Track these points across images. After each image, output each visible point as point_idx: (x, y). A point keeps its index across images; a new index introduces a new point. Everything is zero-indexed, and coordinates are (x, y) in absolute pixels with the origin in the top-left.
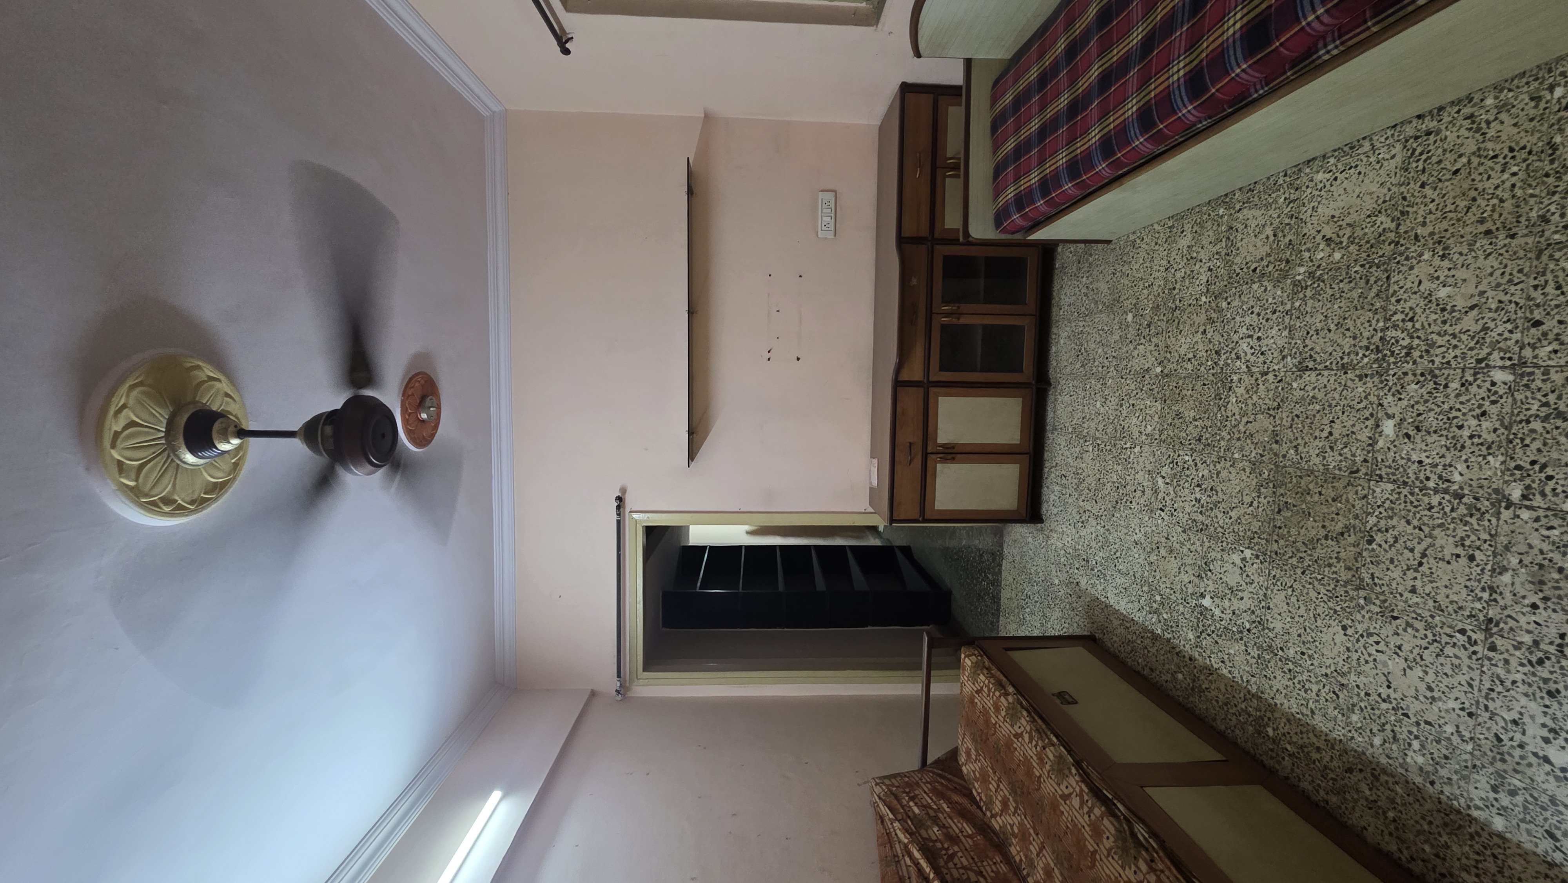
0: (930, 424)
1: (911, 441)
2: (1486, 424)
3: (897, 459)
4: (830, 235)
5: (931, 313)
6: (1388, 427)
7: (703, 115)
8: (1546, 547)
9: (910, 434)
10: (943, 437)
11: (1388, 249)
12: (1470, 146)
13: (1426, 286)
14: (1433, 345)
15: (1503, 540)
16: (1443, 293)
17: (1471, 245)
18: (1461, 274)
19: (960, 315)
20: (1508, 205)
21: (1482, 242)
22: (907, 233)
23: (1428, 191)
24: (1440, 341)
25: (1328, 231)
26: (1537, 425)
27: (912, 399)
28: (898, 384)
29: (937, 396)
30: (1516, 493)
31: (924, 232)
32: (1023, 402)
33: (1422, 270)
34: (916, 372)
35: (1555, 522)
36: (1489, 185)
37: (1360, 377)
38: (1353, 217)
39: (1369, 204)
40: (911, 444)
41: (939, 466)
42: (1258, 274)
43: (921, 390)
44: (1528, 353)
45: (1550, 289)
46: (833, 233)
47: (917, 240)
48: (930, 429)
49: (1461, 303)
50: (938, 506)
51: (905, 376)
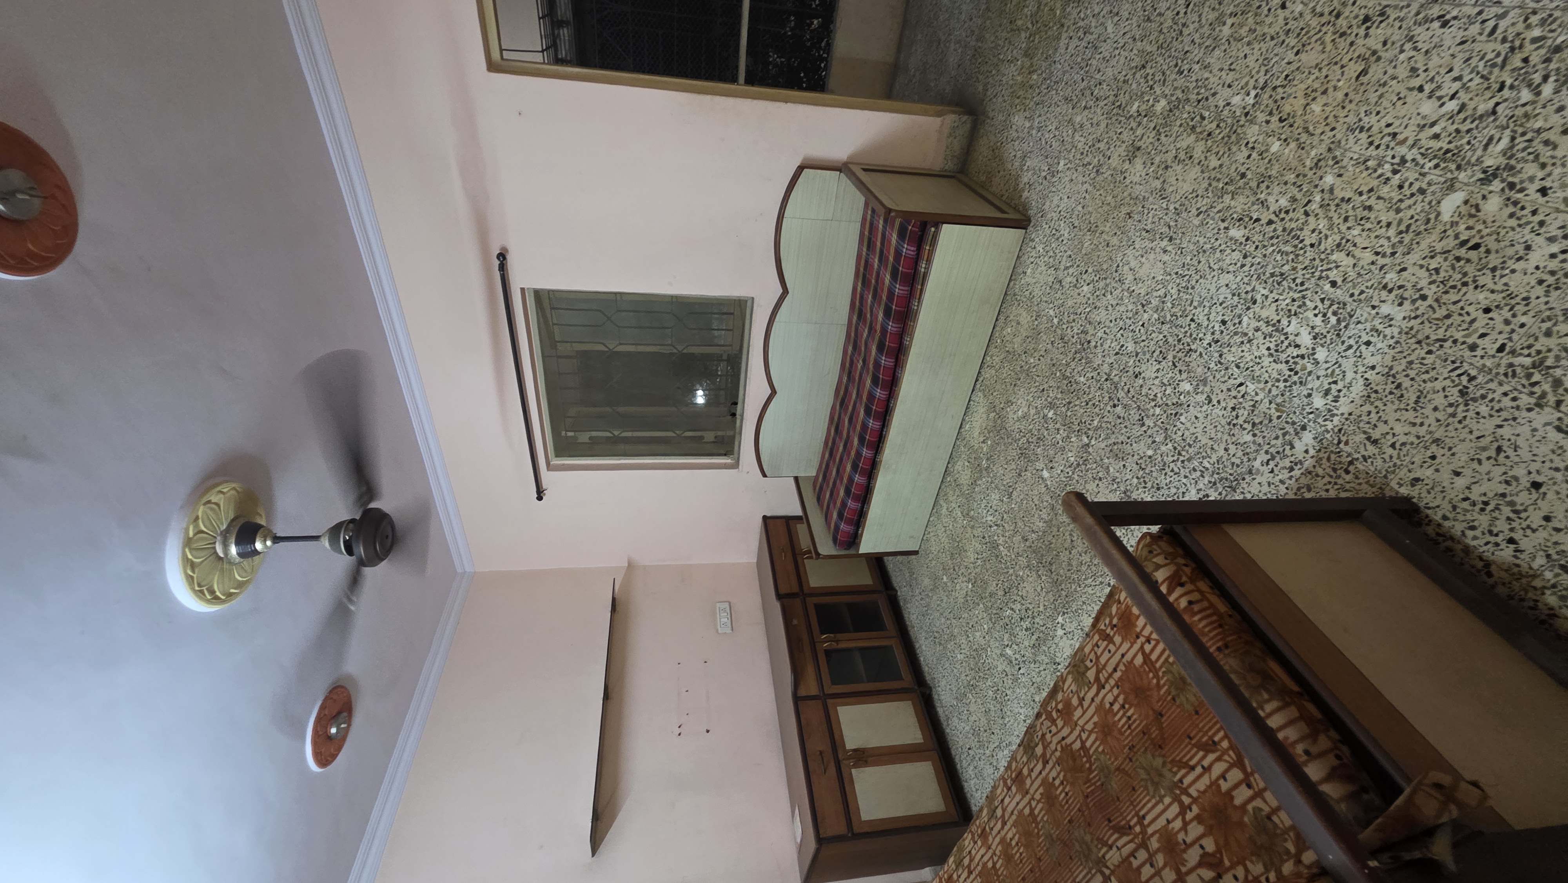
0: (835, 731)
1: (821, 749)
2: (1061, 432)
3: (811, 769)
4: (729, 631)
5: (814, 642)
6: (1046, 474)
7: (627, 565)
8: (1105, 443)
9: (820, 743)
10: (850, 744)
11: (999, 422)
12: (994, 372)
13: (1015, 417)
14: (1031, 430)
15: (1098, 458)
16: (1020, 413)
17: (1015, 393)
18: (1019, 402)
19: (837, 641)
20: (1013, 374)
21: (1016, 388)
22: (783, 590)
23: (995, 394)
24: (1031, 427)
25: (981, 439)
26: (1069, 414)
27: (813, 711)
28: (798, 699)
29: (835, 706)
30: (1085, 440)
31: (796, 589)
32: (913, 704)
33: (1011, 415)
34: (811, 687)
35: (1099, 433)
36: (1005, 375)
37: (1026, 471)
38: (984, 425)
39: (984, 416)
40: (821, 753)
41: (853, 771)
42: (974, 483)
43: (819, 702)
44: (1049, 399)
45: (1038, 379)
46: (730, 628)
47: (791, 595)
48: (836, 737)
49: (1026, 410)
50: (865, 817)
51: (802, 692)
